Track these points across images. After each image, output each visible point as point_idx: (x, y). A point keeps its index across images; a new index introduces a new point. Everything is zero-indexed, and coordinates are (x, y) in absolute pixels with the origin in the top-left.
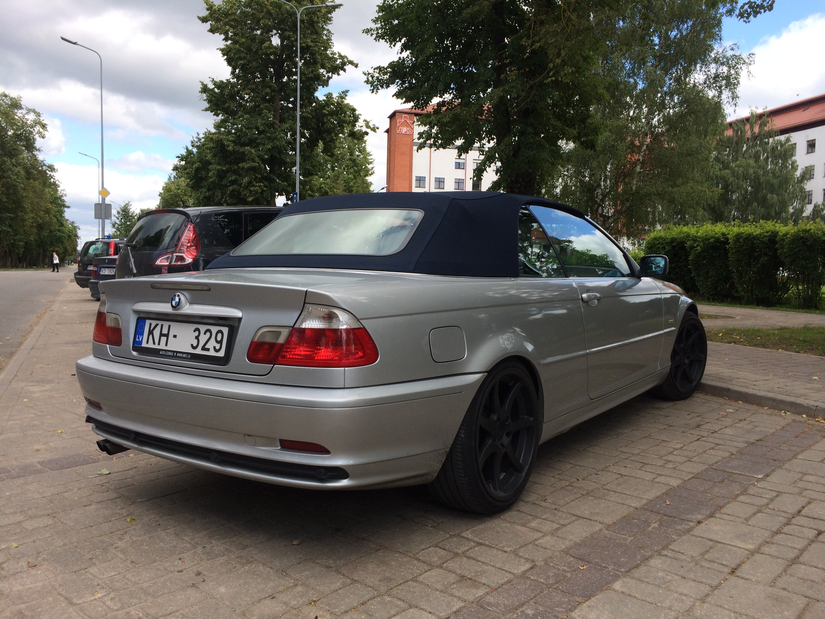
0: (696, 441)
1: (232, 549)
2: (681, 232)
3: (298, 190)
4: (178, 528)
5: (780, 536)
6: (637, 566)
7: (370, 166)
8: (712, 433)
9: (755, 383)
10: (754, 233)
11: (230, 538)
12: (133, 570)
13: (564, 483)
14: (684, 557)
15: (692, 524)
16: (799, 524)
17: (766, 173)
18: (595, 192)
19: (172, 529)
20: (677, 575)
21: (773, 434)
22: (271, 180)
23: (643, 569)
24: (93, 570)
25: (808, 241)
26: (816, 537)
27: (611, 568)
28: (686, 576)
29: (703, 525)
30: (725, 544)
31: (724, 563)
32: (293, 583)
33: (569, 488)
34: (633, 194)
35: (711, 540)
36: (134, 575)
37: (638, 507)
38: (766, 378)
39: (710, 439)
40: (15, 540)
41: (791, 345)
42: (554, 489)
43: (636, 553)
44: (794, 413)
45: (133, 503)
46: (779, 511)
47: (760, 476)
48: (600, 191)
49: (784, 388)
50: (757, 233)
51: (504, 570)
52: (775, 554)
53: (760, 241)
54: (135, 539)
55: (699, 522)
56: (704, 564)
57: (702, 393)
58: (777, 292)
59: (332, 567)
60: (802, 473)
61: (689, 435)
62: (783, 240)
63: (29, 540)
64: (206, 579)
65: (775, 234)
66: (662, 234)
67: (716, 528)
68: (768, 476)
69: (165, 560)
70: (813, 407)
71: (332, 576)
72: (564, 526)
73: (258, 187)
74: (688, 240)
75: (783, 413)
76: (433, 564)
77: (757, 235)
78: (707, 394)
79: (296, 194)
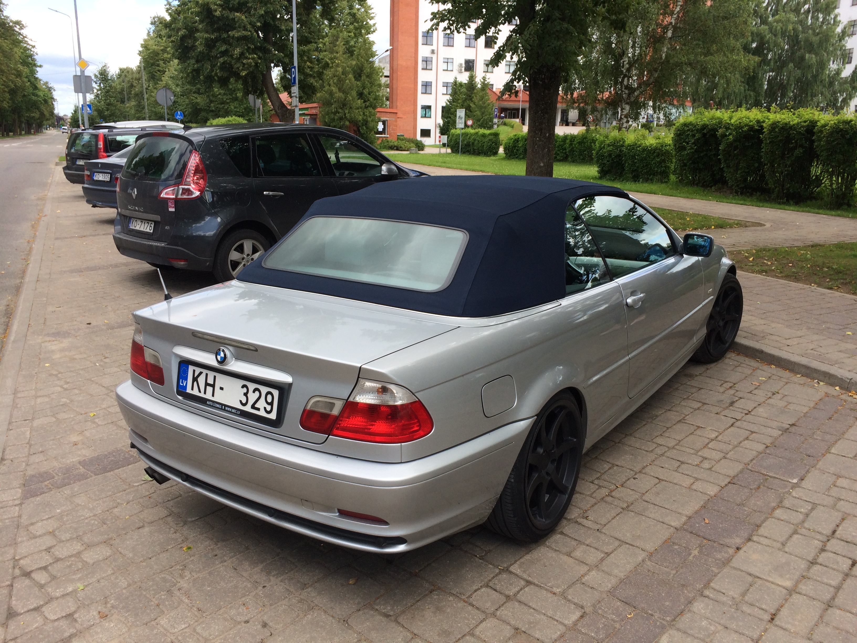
0: (730, 427)
1: (292, 590)
2: (713, 118)
3: (296, 64)
4: (234, 559)
5: (816, 568)
6: (682, 613)
7: (371, 22)
8: (746, 414)
9: (788, 342)
10: (791, 123)
11: (287, 573)
12: (201, 620)
13: (604, 492)
14: (725, 599)
15: (731, 551)
16: (834, 551)
17: (806, 28)
18: (622, 61)
19: (229, 561)
20: (720, 624)
21: (805, 415)
22: (265, 51)
23: (687, 617)
24: (163, 621)
25: (848, 134)
26: (850, 569)
27: (657, 615)
28: (728, 626)
29: (741, 552)
30: (764, 579)
31: (764, 607)
32: (356, 638)
33: (609, 499)
34: (663, 63)
35: (750, 575)
36: (204, 628)
37: (678, 527)
38: (799, 333)
39: (745, 425)
40: (80, 579)
41: (824, 277)
42: (594, 501)
43: (680, 594)
44: (827, 384)
45: (185, 523)
46: (814, 531)
47: (795, 481)
48: (627, 59)
49: (818, 350)
50: (795, 122)
51: (555, 620)
52: (812, 594)
53: (797, 131)
54: (196, 576)
55: (738, 549)
56: (745, 608)
57: (734, 352)
58: (809, 187)
59: (391, 616)
60: (835, 475)
61: (723, 417)
62: (821, 132)
63: (94, 580)
64: (273, 632)
65: (813, 123)
66: (692, 119)
67: (755, 557)
68: (803, 480)
69: (230, 606)
70: (846, 380)
71: (393, 628)
72: (608, 554)
73: (251, 58)
74: (720, 128)
75: (815, 383)
76: (487, 611)
77: (794, 125)
78: (738, 355)
79: (295, 68)
